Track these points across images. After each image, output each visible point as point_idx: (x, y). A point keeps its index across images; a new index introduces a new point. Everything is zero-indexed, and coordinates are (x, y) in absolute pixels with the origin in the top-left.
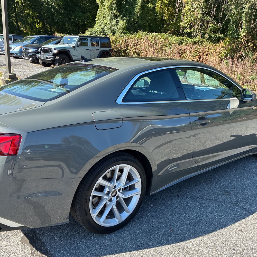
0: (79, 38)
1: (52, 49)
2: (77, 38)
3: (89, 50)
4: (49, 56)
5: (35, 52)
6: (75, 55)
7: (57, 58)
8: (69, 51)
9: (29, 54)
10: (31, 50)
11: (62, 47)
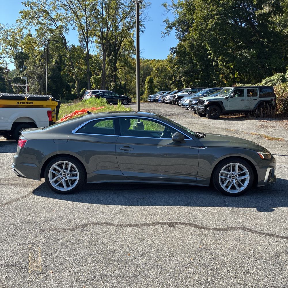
0: (233, 89)
1: (205, 101)
2: (231, 89)
3: (244, 101)
4: (201, 107)
5: (196, 104)
6: (228, 106)
7: (208, 108)
8: (221, 102)
9: (192, 106)
10: (194, 102)
11: (215, 99)
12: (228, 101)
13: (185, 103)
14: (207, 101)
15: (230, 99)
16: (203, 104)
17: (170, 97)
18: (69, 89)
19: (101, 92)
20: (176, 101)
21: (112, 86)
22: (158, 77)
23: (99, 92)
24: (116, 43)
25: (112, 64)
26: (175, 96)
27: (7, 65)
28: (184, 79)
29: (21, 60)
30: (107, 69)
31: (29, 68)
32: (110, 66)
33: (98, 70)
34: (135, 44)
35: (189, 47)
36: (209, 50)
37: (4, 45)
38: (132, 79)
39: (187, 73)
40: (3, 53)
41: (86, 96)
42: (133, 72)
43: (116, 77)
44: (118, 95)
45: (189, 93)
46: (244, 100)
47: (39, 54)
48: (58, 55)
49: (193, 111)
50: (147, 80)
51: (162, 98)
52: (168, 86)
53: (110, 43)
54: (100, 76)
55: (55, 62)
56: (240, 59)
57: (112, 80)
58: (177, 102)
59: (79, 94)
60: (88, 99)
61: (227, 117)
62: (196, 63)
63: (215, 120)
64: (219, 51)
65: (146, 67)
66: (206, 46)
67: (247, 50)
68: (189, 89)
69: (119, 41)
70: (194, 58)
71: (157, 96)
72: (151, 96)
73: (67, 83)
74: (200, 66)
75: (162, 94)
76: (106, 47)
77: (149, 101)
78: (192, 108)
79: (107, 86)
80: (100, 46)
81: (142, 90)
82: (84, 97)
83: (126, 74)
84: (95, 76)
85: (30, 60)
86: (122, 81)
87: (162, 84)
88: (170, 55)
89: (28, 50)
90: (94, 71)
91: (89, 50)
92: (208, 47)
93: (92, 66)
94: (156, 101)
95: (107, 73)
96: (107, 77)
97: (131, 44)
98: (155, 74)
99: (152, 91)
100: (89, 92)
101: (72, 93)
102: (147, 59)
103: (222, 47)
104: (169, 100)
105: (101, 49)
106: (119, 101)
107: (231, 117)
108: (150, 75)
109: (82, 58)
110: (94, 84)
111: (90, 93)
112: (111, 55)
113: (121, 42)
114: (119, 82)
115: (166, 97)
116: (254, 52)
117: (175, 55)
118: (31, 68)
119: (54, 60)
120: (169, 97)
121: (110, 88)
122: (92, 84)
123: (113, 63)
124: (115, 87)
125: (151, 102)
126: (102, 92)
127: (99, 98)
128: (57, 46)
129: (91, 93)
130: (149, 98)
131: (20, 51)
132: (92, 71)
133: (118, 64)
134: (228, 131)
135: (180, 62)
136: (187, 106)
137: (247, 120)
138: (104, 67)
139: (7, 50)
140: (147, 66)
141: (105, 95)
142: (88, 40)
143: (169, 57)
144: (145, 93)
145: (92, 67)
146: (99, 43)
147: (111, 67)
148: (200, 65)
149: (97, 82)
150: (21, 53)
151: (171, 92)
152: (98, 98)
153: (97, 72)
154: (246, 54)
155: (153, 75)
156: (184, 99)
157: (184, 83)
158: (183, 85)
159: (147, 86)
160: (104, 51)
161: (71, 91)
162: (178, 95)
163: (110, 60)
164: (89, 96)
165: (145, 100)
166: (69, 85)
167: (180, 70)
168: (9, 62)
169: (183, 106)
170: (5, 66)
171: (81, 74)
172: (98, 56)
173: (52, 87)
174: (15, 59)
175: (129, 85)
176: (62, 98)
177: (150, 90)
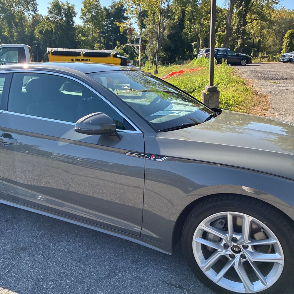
21: (239, 43)
25: (241, 17)
30: (234, 24)
31: (149, 26)
38: (269, 35)
43: (244, 32)
44: (235, 54)
50: (287, 34)
55: (178, 19)
57: (239, 37)
65: (290, 19)
71: (292, 55)
72: (285, 54)
73: (189, 43)
77: (282, 61)
79: (233, 44)
84: (220, 33)
85: (149, 18)
90: (218, 27)
94: (290, 60)
95: (235, 28)
96: (234, 33)
101: (195, 53)
109: (205, 12)
112: (241, 6)
118: (151, 27)
119: (177, 17)
121: (236, 47)
122: (216, 43)
124: (242, 45)
125: (284, 62)
129: (204, 52)
130: (282, 57)
132: (216, 27)
133: (248, 17)
138: (231, 21)
139: (132, 9)
141: (219, 54)
144: (283, 51)
147: (239, 20)
149: (221, 40)
150: (145, 11)
159: (286, 42)
161: (193, 51)
163: (239, 11)
166: (192, 44)
168: (133, 22)
171: (202, 31)
173: (170, 47)
174: (138, 18)
175: (264, 43)
176: (179, 59)
177: (289, 48)
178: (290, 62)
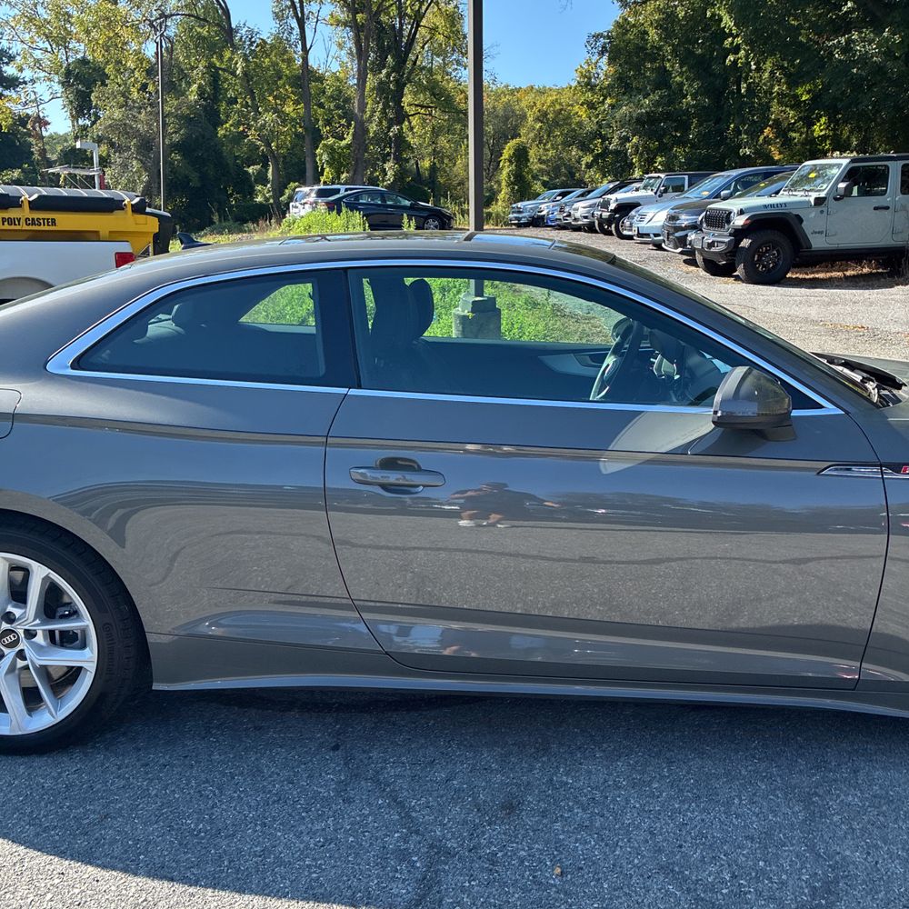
0: (846, 166)
1: (732, 215)
2: (839, 166)
3: (886, 212)
4: (719, 239)
5: (695, 227)
6: (822, 232)
7: (746, 243)
8: (797, 216)
9: (677, 235)
10: (685, 220)
11: (772, 206)
12: (822, 212)
13: (649, 225)
14: (741, 212)
15: (831, 202)
16: (722, 227)
17: (590, 206)
18: (246, 187)
19: (346, 190)
20: (609, 221)
21: (390, 173)
22: (545, 145)
23: (342, 193)
24: (400, 22)
25: (386, 98)
26: (605, 205)
27: (38, 106)
28: (637, 147)
29: (84, 89)
30: (371, 116)
31: (111, 113)
32: (381, 106)
33: (343, 122)
34: (468, 27)
35: (659, 26)
36: (731, 35)
37: (27, 37)
38: (456, 151)
39: (645, 124)
40: (24, 66)
41: (296, 207)
42: (458, 127)
43: (400, 141)
44: (407, 203)
45: (656, 193)
46: (887, 208)
47: (142, 64)
48: (205, 67)
49: (681, 253)
50: (508, 151)
51: (562, 211)
52: (577, 174)
53: (379, 23)
54: (348, 139)
55: (199, 95)
56: (845, 67)
57: (389, 154)
58: (613, 226)
59: (278, 203)
60: (302, 217)
61: (811, 276)
62: (681, 84)
63: (771, 288)
64: (769, 37)
65: (505, 111)
66: (720, 20)
67: (868, 33)
68: (659, 177)
69: (410, 17)
70: (673, 67)
71: (543, 206)
72: (519, 205)
73: (240, 168)
74: (694, 96)
75: (559, 198)
76: (367, 39)
77: (514, 224)
78: (682, 241)
79: (372, 173)
80: (347, 36)
81: (491, 189)
82: (292, 210)
83: (438, 136)
84: (331, 141)
85: (112, 87)
86: (423, 158)
87: (556, 169)
88: (586, 67)
89: (103, 52)
90: (328, 123)
91: (308, 47)
92: (728, 22)
93: (321, 106)
94: (537, 222)
95: (373, 128)
96: (372, 144)
97: (453, 25)
98: (532, 135)
99: (522, 189)
100: (308, 192)
101: (259, 199)
102: (507, 86)
103: (781, 22)
104: (586, 217)
105: (350, 48)
106: (405, 220)
107: (829, 275)
108: (516, 135)
109: (285, 78)
110: (327, 170)
111: (308, 195)
112: (384, 67)
113: (418, 17)
114: (412, 162)
115: (576, 205)
116: (895, 40)
117: (605, 59)
118: (117, 114)
119: (194, 87)
120: (585, 205)
121: (383, 181)
122: (323, 169)
123: (390, 95)
124: (400, 176)
125: (520, 226)
126: (349, 192)
127: (339, 212)
128: (200, 37)
129: (313, 195)
130: (513, 212)
131: (79, 56)
132: (320, 123)
133: (407, 99)
134: (834, 331)
135: (623, 86)
136: (656, 235)
137: (900, 287)
138: (363, 109)
139: (38, 54)
140: (507, 106)
141: (361, 201)
142: (306, 12)
143: (582, 73)
144: (501, 196)
145: (320, 111)
146: (345, 24)
147: (384, 109)
148: (696, 93)
149: (337, 162)
150: (84, 61)
151: (589, 192)
152: (335, 212)
153: (338, 125)
154: (864, 46)
155: (525, 136)
156: (642, 210)
157: (634, 160)
158: (631, 165)
159: (506, 171)
160: (361, 54)
161: (252, 193)
162: (617, 200)
163: (381, 82)
164: (307, 206)
165: (500, 220)
166: (247, 172)
167: (621, 111)
168: (46, 97)
169: (640, 235)
170: (33, 109)
171: (282, 133)
172: (342, 75)
173: (187, 179)
174: (63, 84)
175: (445, 172)
176: (223, 217)
177: (516, 187)
178: (534, 226)
